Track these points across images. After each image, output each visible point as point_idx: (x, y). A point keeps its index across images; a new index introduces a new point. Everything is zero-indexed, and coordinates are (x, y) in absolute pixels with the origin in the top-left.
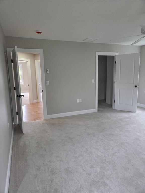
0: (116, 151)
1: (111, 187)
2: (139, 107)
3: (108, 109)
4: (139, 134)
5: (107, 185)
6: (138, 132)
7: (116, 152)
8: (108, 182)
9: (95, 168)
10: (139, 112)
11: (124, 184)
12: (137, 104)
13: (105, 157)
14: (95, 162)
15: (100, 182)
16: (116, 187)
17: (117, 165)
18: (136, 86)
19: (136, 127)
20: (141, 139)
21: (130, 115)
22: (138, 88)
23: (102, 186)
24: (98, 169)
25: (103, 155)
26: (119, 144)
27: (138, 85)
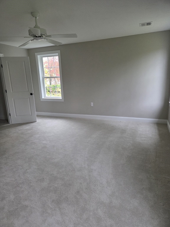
0: (27, 168)
1: (32, 205)
2: (38, 116)
3: (4, 125)
4: (44, 142)
5: (27, 206)
6: (44, 141)
7: (27, 170)
8: (26, 203)
9: (7, 198)
10: (39, 120)
11: (44, 195)
12: (36, 113)
13: (16, 180)
14: (5, 191)
15: (18, 208)
16: (36, 203)
17: (31, 182)
18: (31, 94)
19: (40, 136)
20: (47, 146)
21: (31, 126)
22: (33, 95)
23: (21, 211)
24: (12, 197)
25: (14, 179)
26: (27, 159)
27: (33, 93)
